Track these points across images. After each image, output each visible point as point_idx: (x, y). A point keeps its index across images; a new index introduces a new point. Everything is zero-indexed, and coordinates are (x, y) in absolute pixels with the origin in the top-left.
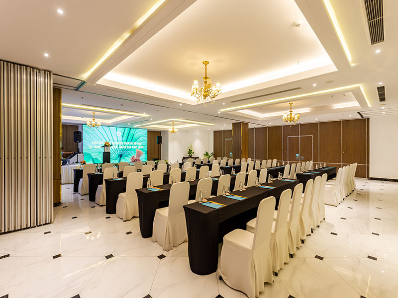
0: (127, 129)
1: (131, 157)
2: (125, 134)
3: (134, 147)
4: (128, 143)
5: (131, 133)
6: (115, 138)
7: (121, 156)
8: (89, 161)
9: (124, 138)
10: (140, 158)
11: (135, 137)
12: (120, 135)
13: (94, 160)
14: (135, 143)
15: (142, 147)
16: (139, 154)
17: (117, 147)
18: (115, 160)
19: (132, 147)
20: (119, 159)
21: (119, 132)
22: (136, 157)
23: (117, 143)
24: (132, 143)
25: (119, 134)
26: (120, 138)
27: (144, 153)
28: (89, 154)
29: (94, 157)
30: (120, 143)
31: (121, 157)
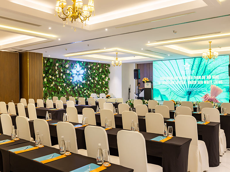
0: (197, 60)
1: (203, 95)
2: (195, 66)
3: (208, 82)
4: (199, 77)
5: (202, 64)
6: (183, 73)
7: (189, 93)
8: (157, 97)
9: (193, 71)
10: (217, 98)
11: (208, 68)
12: (188, 68)
13: (162, 96)
14: (209, 77)
15: (221, 82)
16: (216, 92)
17: (185, 83)
18: (182, 97)
19: (205, 82)
20: (187, 96)
21: (187, 64)
22: (210, 96)
23: (185, 78)
24: (204, 77)
25: (187, 66)
26: (189, 72)
27: (225, 90)
28: (158, 90)
29: (162, 94)
30: (189, 78)
31: (189, 94)
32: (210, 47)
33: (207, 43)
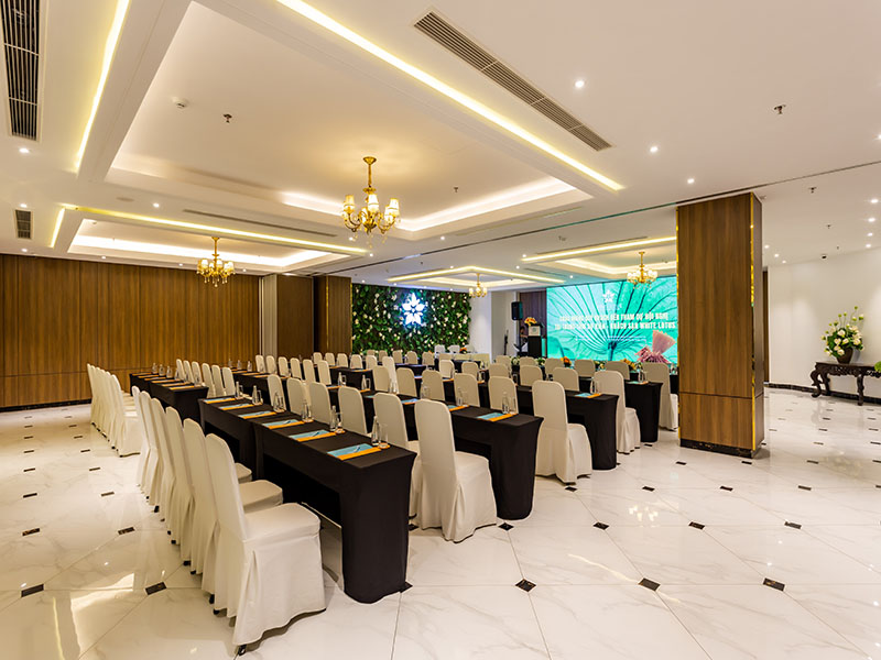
0: (626, 284)
1: (639, 350)
2: (622, 296)
3: (648, 326)
4: (630, 316)
6: (601, 308)
7: (613, 346)
8: (554, 352)
9: (620, 305)
10: (664, 355)
11: (647, 300)
12: (611, 300)
13: (564, 350)
14: (649, 316)
15: (671, 325)
16: (662, 343)
17: (604, 326)
18: (600, 353)
19: (642, 325)
20: (609, 351)
21: (608, 292)
22: (651, 351)
23: (604, 318)
24: (640, 316)
25: (609, 297)
26: (612, 307)
28: (556, 340)
29: (563, 346)
30: (612, 318)
31: (613, 348)
32: (642, 262)
33: (636, 254)
